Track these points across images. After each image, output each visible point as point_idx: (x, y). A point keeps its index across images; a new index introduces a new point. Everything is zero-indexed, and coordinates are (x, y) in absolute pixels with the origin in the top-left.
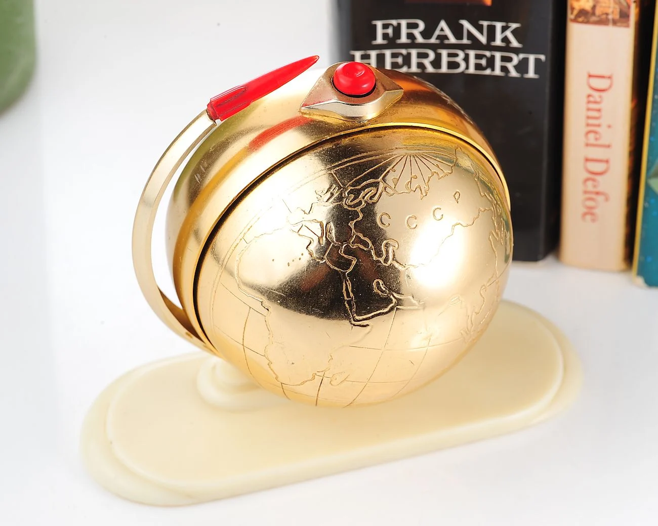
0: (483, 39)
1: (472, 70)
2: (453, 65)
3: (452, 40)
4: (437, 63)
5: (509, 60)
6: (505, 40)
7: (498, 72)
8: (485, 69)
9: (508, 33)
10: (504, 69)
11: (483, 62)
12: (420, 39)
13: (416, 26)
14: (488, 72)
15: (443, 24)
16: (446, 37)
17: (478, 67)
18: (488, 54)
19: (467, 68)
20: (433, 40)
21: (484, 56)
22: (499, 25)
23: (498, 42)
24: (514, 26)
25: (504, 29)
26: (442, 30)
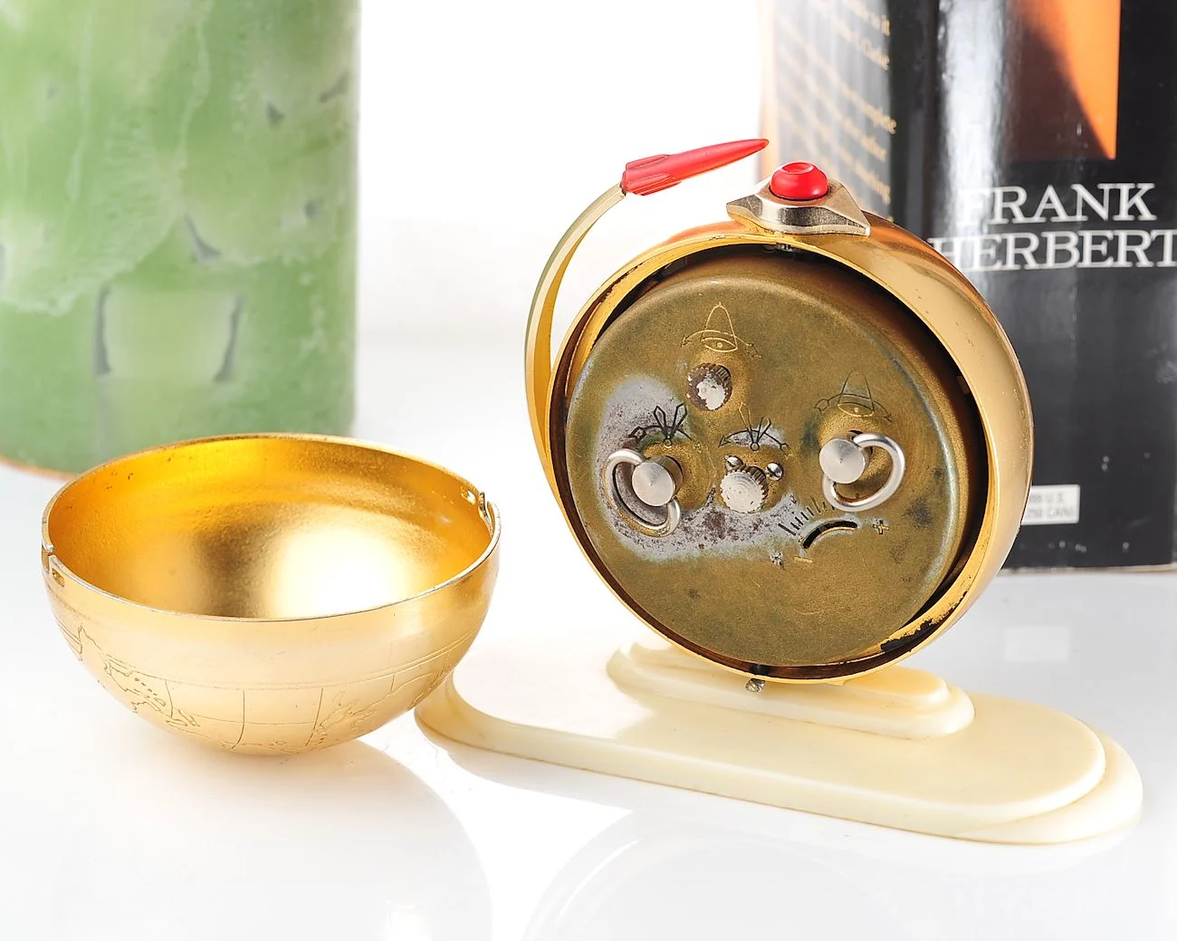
0: (1103, 212)
1: (1087, 263)
2: (1062, 255)
3: (1063, 216)
4: (1040, 255)
5: (1138, 241)
6: (1134, 210)
7: (1122, 262)
8: (1104, 259)
9: (1138, 200)
10: (1131, 256)
11: (1103, 248)
12: (1020, 218)
13: (1013, 196)
14: (1109, 263)
15: (1050, 192)
16: (1054, 213)
17: (1096, 256)
18: (1109, 234)
19: (1081, 259)
20: (1037, 218)
21: (1105, 238)
22: (1125, 188)
23: (1124, 215)
24: (1145, 187)
25: (1132, 193)
26: (1049, 201)
